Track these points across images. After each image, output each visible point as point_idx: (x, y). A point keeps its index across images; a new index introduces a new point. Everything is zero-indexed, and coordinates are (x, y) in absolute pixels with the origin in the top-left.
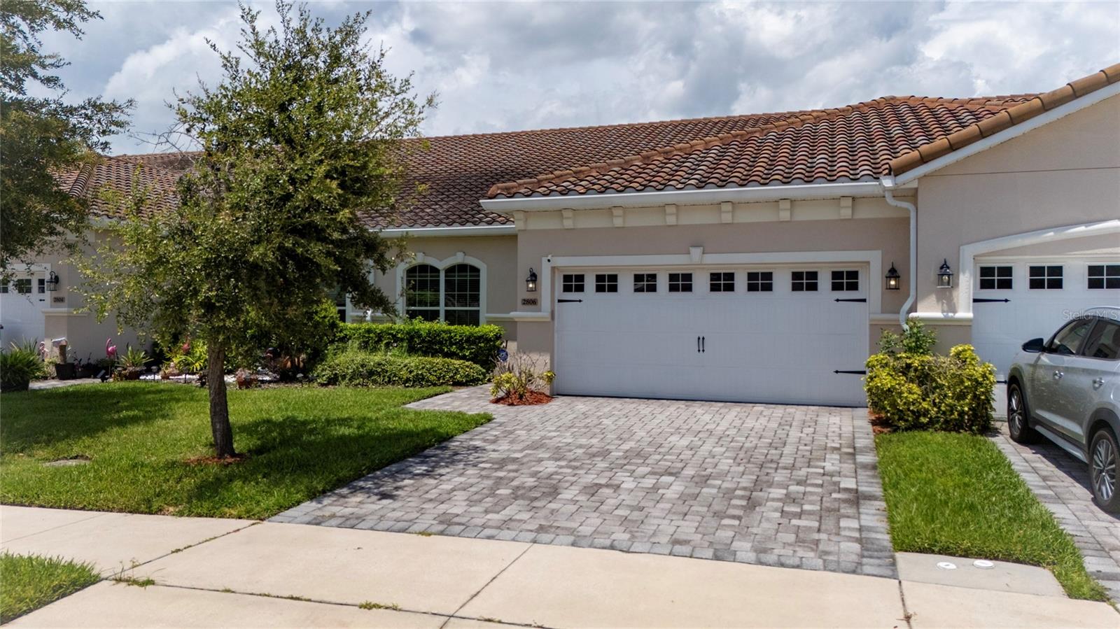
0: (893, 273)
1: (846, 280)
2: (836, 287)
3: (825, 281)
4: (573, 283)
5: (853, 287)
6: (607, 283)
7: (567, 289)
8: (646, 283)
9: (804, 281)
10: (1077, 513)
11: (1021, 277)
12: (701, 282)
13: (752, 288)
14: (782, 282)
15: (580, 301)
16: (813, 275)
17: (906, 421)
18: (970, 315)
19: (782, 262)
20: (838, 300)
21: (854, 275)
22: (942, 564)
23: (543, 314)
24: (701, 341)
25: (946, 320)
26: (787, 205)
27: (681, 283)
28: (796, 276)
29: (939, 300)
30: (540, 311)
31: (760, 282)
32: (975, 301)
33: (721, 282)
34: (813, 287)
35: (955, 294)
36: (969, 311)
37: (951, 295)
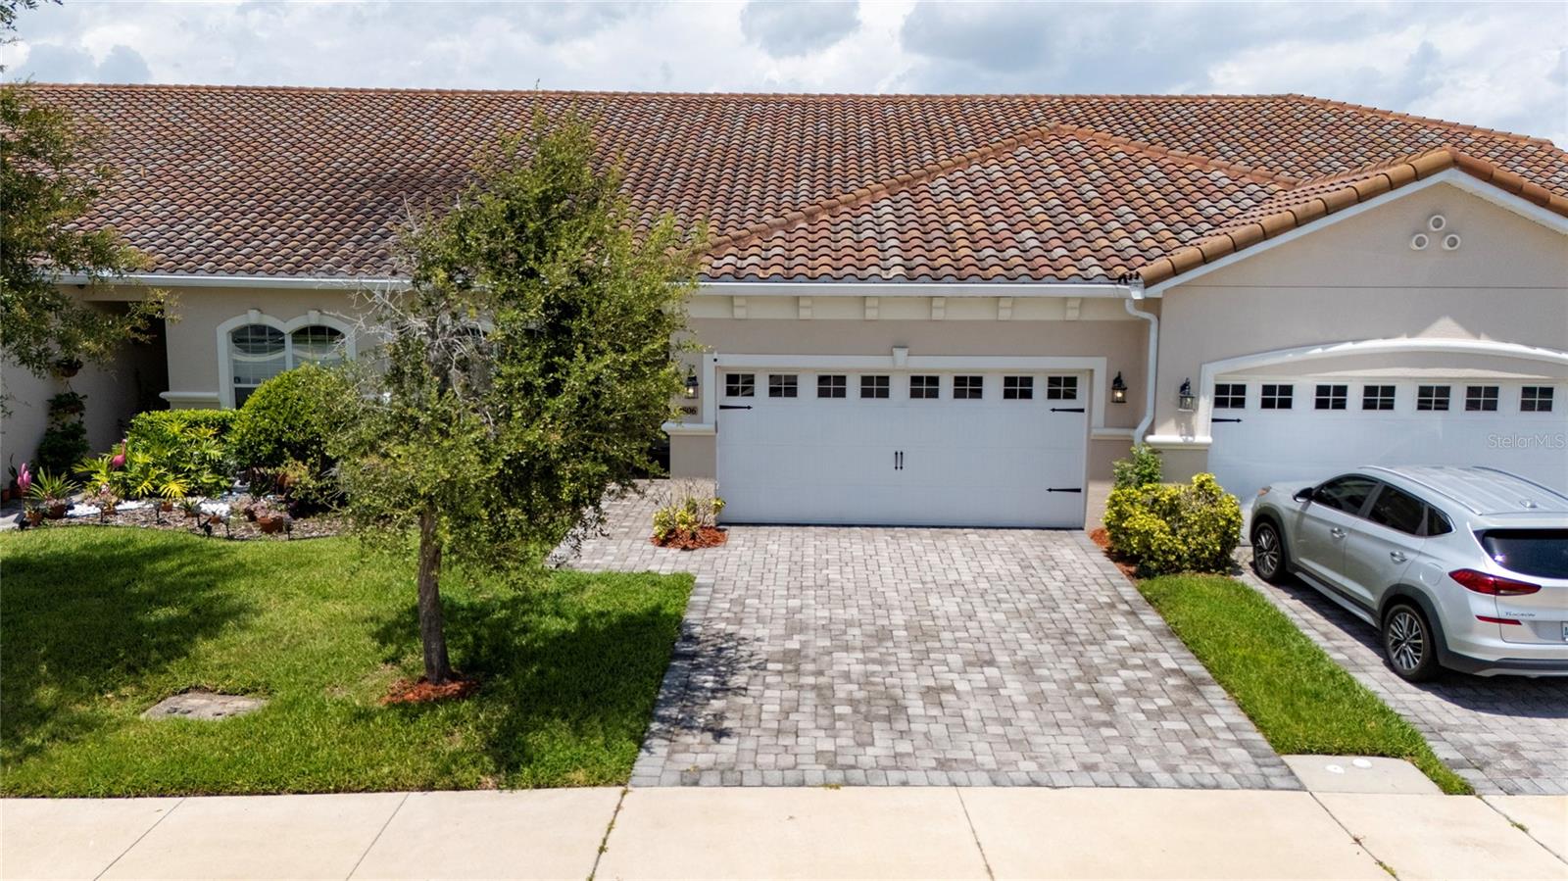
0: (1118, 383)
1: (1063, 387)
2: (1053, 395)
3: (1040, 388)
4: (738, 384)
5: (1071, 395)
6: (784, 387)
7: (731, 392)
8: (831, 386)
9: (1017, 388)
10: (1385, 684)
11: (1254, 396)
12: (900, 387)
13: (959, 394)
14: (993, 388)
15: (749, 408)
16: (1028, 381)
17: (1157, 560)
18: (1208, 439)
19: (993, 368)
20: (1054, 410)
21: (1071, 381)
22: (1331, 768)
23: (706, 427)
24: (899, 456)
25: (1186, 443)
26: (1009, 303)
27: (876, 387)
28: (1010, 381)
29: (1178, 425)
30: (702, 422)
31: (969, 387)
32: (1214, 420)
33: (924, 386)
34: (1027, 395)
35: (1194, 417)
36: (1206, 435)
37: (1190, 418)
